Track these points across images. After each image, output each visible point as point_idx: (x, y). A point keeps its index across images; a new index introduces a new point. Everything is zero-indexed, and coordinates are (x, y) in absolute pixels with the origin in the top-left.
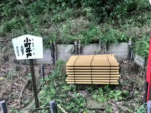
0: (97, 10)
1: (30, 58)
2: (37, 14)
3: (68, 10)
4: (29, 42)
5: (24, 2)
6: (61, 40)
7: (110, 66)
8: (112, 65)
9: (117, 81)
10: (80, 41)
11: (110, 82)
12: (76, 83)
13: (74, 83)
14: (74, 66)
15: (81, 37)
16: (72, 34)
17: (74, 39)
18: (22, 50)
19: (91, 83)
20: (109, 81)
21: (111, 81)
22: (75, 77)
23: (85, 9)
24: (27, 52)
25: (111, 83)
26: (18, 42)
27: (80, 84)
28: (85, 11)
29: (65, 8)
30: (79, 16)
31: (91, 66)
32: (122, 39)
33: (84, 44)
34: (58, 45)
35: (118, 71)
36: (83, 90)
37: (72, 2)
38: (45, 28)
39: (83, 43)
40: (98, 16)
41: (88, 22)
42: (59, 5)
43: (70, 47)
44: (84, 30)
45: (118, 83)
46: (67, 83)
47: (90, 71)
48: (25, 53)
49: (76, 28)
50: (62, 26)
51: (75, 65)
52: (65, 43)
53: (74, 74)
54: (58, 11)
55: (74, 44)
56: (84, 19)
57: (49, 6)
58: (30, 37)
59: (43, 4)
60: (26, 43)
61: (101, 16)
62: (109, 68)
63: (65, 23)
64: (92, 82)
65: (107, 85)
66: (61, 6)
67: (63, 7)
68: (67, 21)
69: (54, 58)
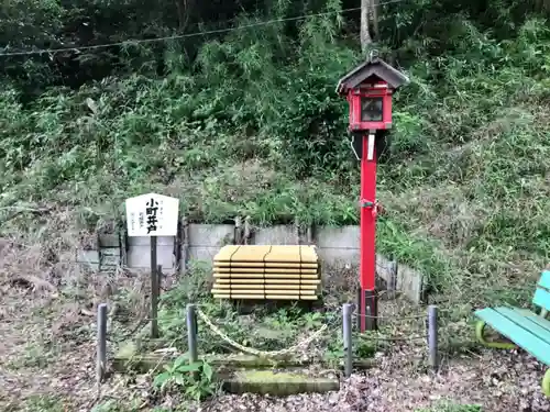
0: (296, 146)
1: (153, 233)
2: (136, 142)
3: (223, 139)
4: (155, 206)
5: (100, 109)
6: (201, 213)
7: (301, 262)
8: (304, 260)
9: (313, 292)
10: (248, 217)
11: (300, 295)
12: (233, 296)
13: (228, 296)
14: (231, 261)
15: (253, 208)
16: (230, 200)
17: (234, 213)
18: (141, 219)
19: (262, 297)
20: (298, 292)
21: (302, 292)
22: (231, 289)
23: (267, 141)
24: (149, 222)
25: (302, 297)
26: (135, 207)
27: (240, 300)
28: (267, 145)
29: (214, 132)
30: (250, 156)
31: (264, 262)
32: (345, 217)
33: (258, 225)
34: (193, 225)
35: (315, 271)
36: (246, 314)
37: (233, 119)
38: (160, 181)
39: (255, 221)
40: (299, 159)
41: (273, 172)
42: (199, 122)
43: (224, 230)
44: (260, 191)
45: (315, 298)
46: (215, 296)
47: (262, 270)
48: (146, 225)
49: (241, 186)
50: (206, 180)
51: (233, 259)
52: (210, 222)
53: (231, 284)
54: (196, 140)
55: (234, 223)
56: (264, 165)
57: (172, 124)
58: (157, 197)
59: (154, 116)
60: (149, 206)
61: (306, 160)
62: (298, 265)
63: (214, 171)
64: (266, 294)
65: (294, 301)
66: (204, 126)
67: (210, 130)
68: (220, 166)
69: (179, 258)
